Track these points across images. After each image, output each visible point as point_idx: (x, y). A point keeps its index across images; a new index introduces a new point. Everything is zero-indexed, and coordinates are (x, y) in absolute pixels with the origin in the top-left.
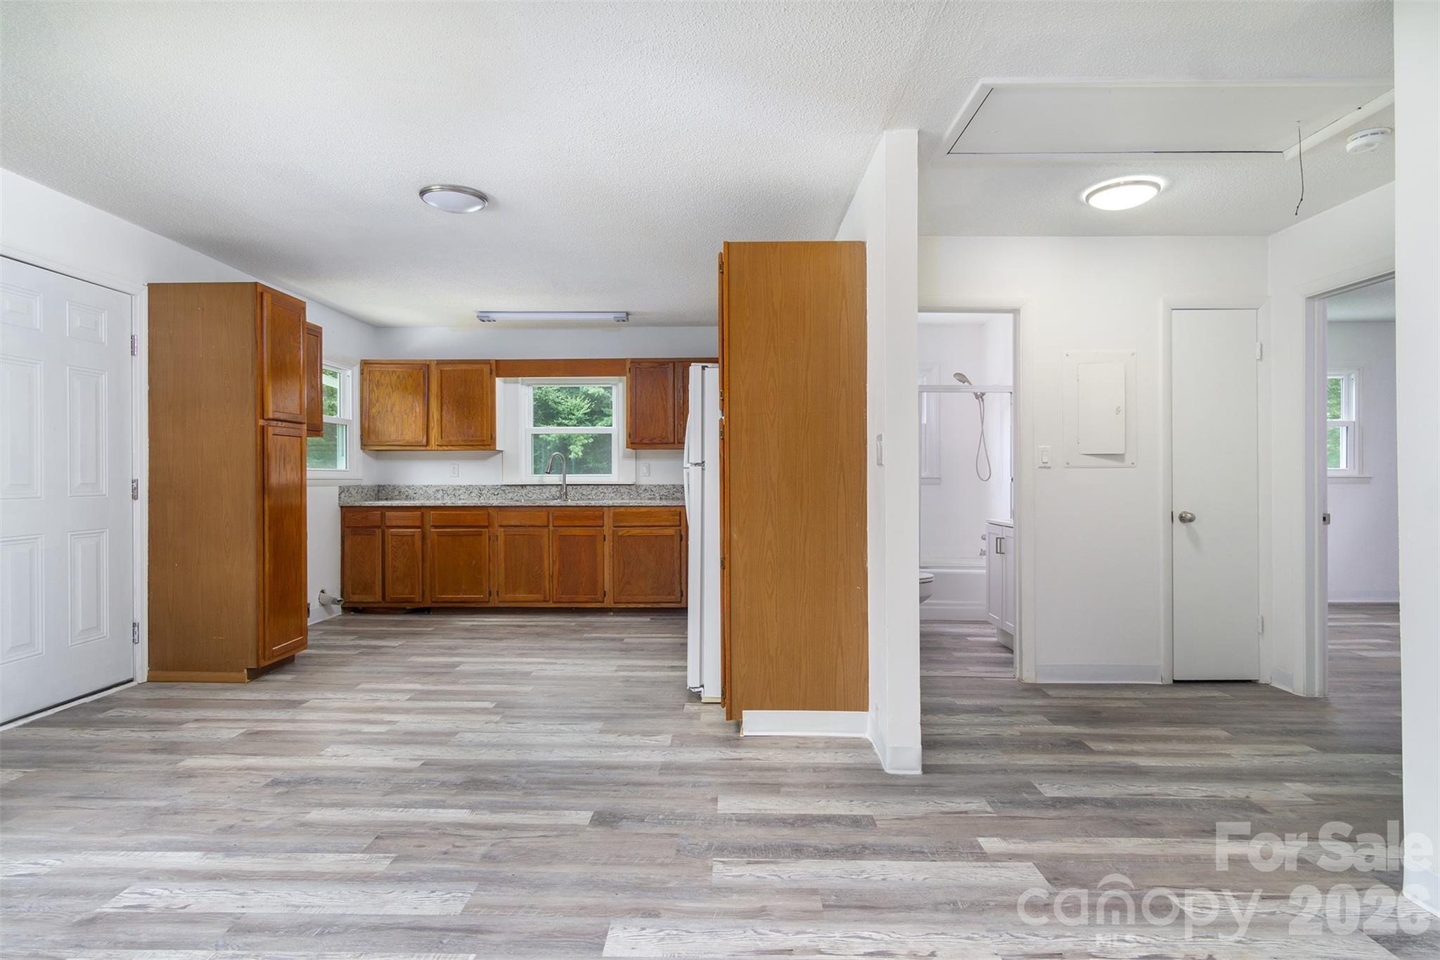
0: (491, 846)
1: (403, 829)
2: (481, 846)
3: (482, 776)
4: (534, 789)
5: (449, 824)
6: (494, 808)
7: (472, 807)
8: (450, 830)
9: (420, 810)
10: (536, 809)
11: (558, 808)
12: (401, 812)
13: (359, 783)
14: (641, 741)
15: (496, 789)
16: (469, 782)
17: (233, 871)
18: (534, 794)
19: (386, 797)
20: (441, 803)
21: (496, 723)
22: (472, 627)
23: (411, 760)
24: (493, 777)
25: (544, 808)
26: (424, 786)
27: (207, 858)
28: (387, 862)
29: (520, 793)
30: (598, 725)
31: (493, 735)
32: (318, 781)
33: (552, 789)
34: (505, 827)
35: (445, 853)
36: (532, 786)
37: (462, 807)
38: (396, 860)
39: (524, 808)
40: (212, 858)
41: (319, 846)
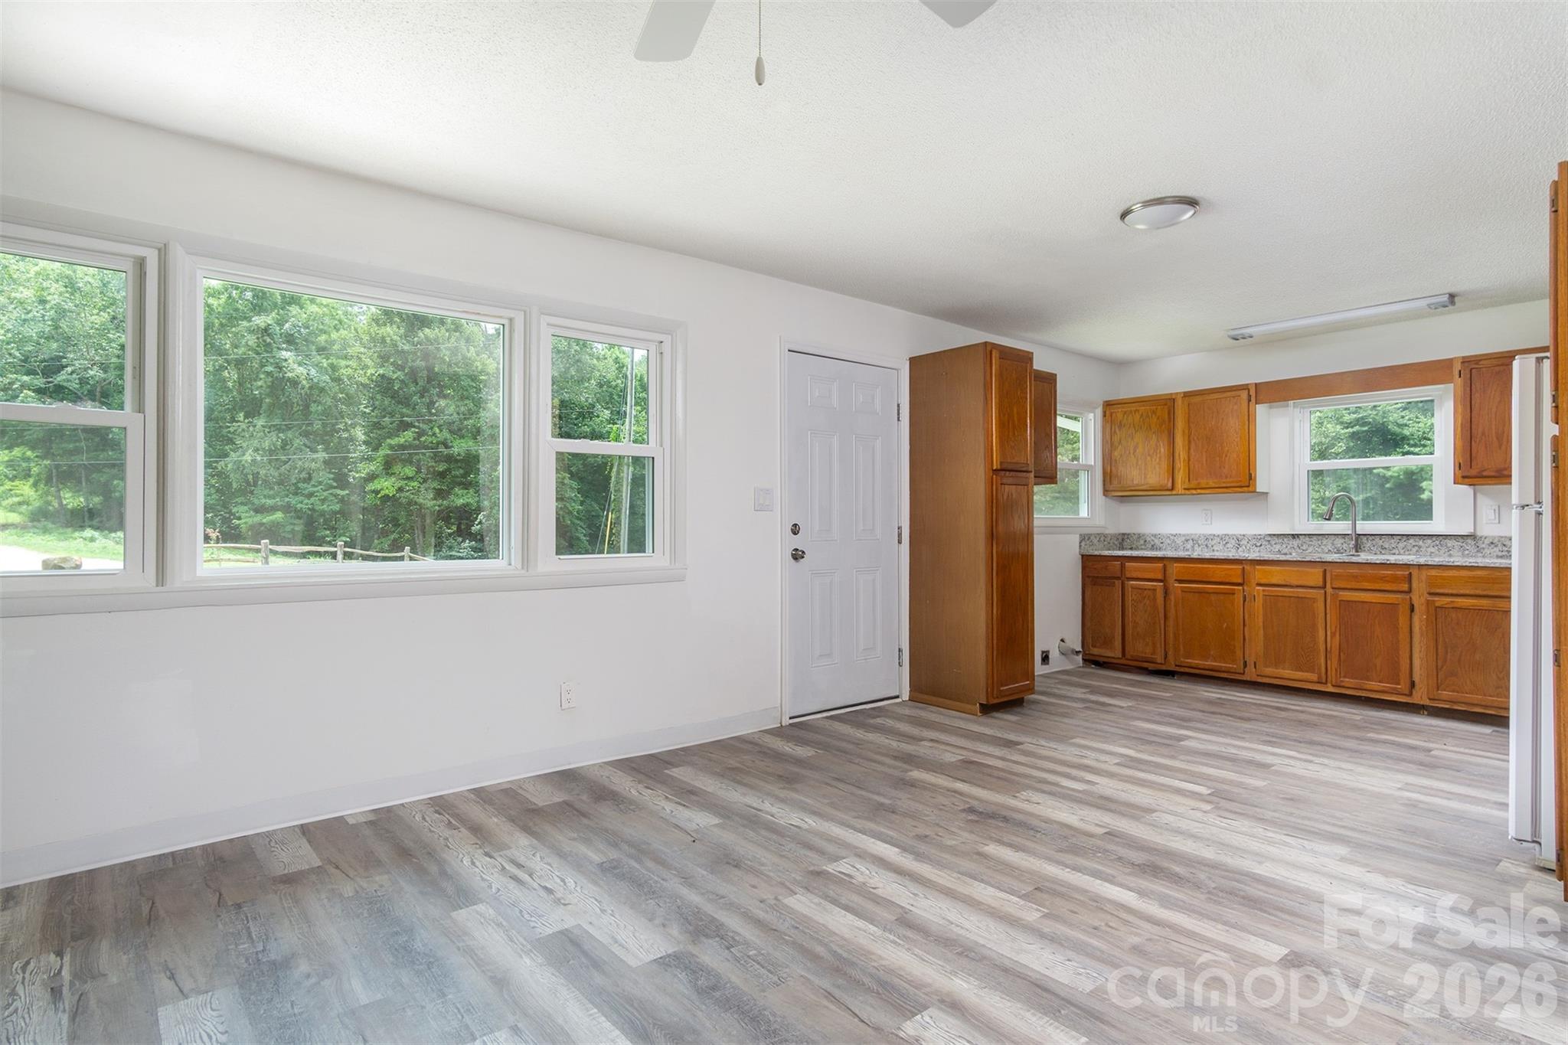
0: (1147, 940)
1: (1063, 890)
2: (1135, 936)
3: (1165, 864)
4: (1222, 898)
5: (1110, 901)
6: (1165, 902)
7: (1142, 893)
8: (1108, 907)
9: (1087, 877)
10: (1215, 920)
11: (1243, 929)
12: (1069, 872)
13: (1040, 832)
14: (1402, 888)
15: (1176, 883)
16: (1148, 866)
17: (916, 873)
18: (1220, 903)
19: (1060, 854)
20: (1111, 878)
21: (1205, 812)
22: (1218, 701)
23: (1097, 825)
24: (1178, 869)
25: (1225, 923)
26: (1100, 854)
27: (902, 856)
28: (1038, 915)
29: (1203, 897)
30: (1342, 850)
31: (1197, 824)
32: (1005, 819)
33: (1243, 905)
34: (1170, 927)
35: (1095, 928)
36: (1221, 894)
37: (1130, 889)
38: (1046, 916)
39: (1201, 914)
40: (905, 857)
41: (985, 878)
